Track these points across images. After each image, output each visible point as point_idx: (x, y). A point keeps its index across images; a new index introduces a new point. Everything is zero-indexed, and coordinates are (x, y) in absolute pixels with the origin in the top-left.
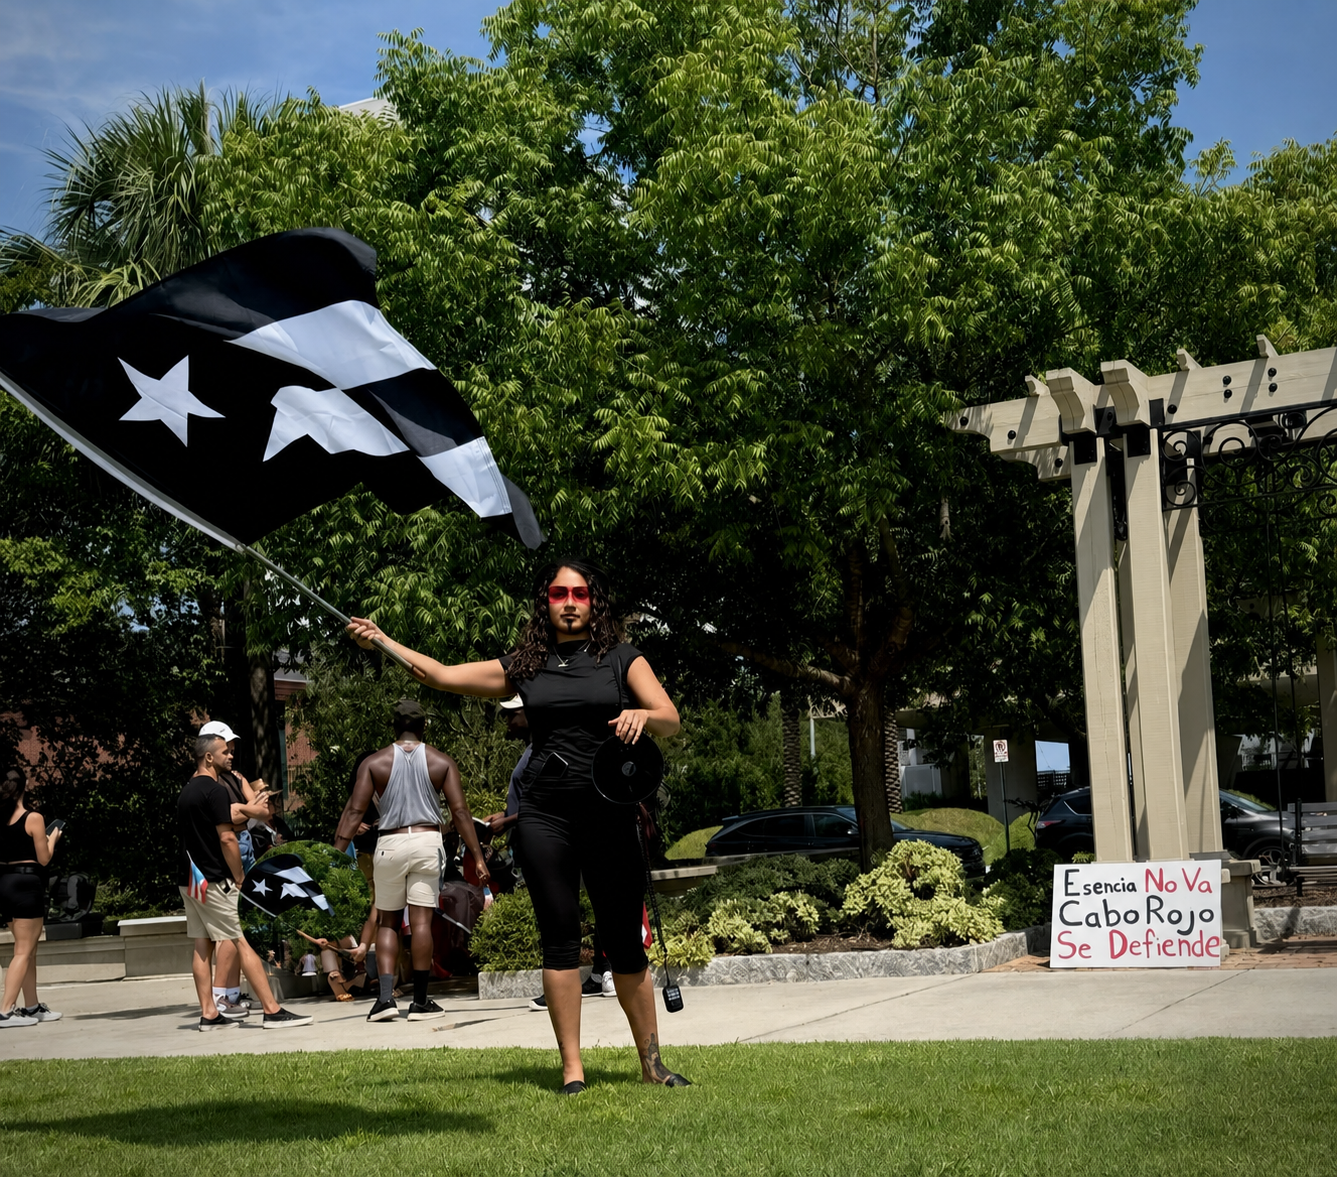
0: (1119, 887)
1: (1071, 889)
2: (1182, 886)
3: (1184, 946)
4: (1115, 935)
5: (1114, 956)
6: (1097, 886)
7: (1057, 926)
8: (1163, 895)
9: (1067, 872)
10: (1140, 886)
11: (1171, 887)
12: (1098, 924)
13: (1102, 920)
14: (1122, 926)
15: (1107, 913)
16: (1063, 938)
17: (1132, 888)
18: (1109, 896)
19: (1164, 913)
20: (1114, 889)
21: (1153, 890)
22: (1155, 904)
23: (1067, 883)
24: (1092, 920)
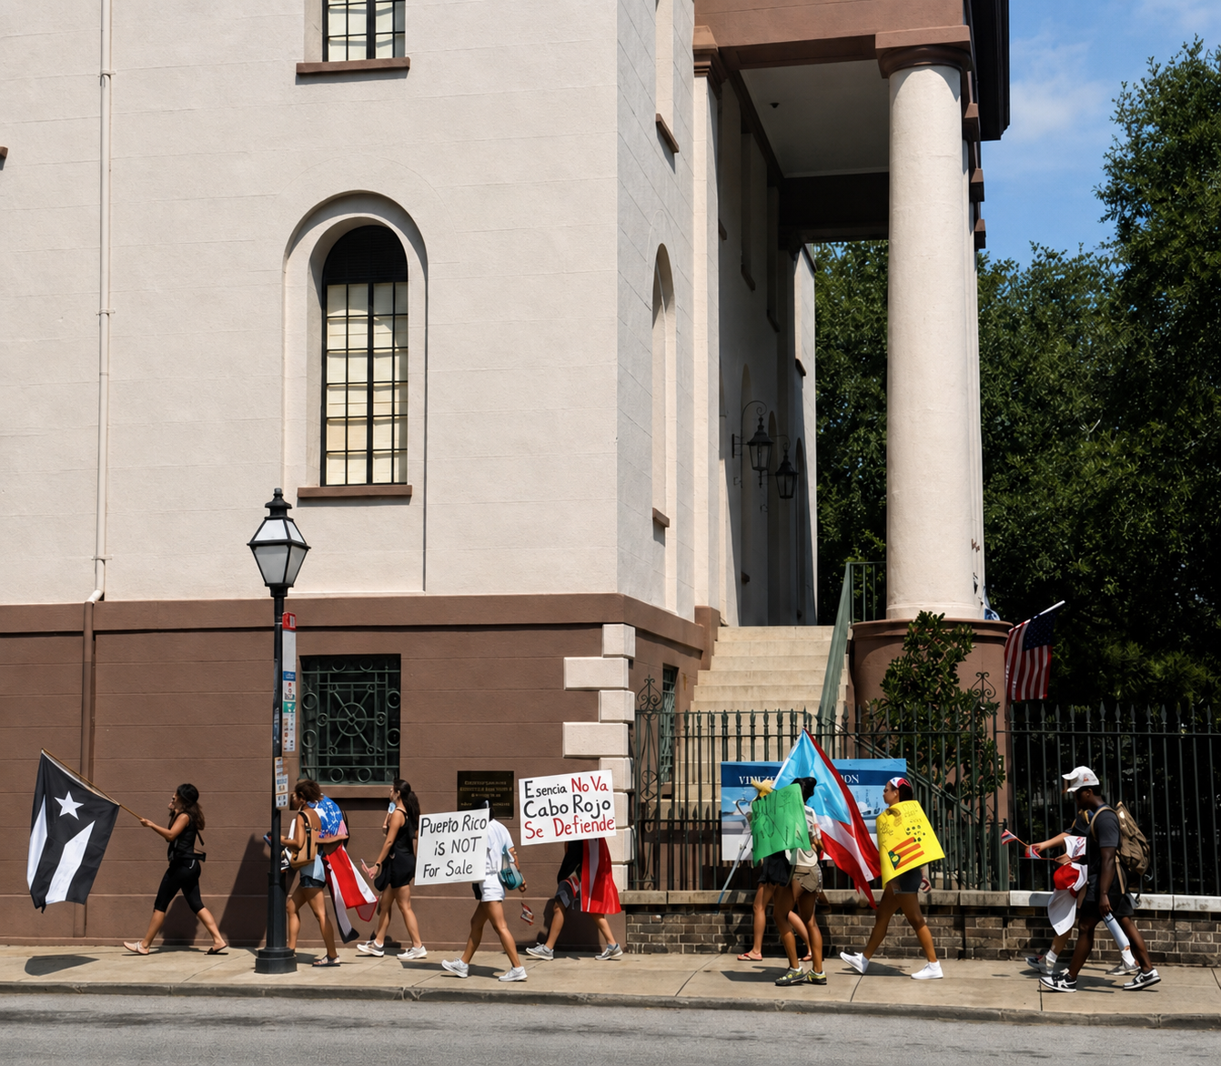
0: (556, 790)
1: (530, 793)
2: (592, 787)
3: (595, 825)
4: (557, 821)
5: (557, 835)
6: (544, 790)
7: (523, 819)
8: (582, 794)
9: (526, 783)
10: (569, 788)
11: (585, 788)
12: (545, 814)
13: (548, 811)
14: (559, 815)
15: (551, 807)
16: (529, 826)
17: (563, 790)
18: (552, 796)
19: (582, 805)
20: (553, 791)
21: (577, 792)
22: (578, 799)
23: (527, 790)
24: (542, 812)
